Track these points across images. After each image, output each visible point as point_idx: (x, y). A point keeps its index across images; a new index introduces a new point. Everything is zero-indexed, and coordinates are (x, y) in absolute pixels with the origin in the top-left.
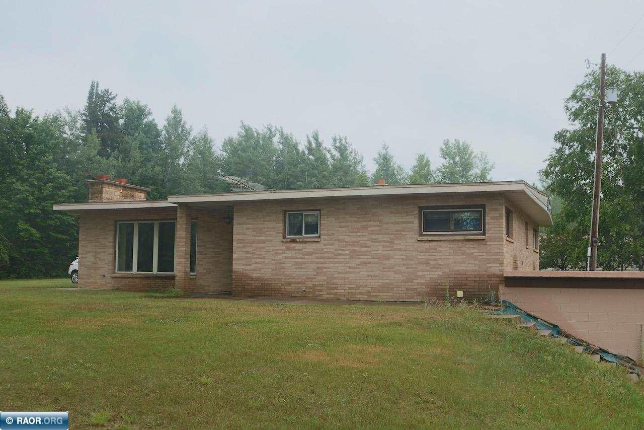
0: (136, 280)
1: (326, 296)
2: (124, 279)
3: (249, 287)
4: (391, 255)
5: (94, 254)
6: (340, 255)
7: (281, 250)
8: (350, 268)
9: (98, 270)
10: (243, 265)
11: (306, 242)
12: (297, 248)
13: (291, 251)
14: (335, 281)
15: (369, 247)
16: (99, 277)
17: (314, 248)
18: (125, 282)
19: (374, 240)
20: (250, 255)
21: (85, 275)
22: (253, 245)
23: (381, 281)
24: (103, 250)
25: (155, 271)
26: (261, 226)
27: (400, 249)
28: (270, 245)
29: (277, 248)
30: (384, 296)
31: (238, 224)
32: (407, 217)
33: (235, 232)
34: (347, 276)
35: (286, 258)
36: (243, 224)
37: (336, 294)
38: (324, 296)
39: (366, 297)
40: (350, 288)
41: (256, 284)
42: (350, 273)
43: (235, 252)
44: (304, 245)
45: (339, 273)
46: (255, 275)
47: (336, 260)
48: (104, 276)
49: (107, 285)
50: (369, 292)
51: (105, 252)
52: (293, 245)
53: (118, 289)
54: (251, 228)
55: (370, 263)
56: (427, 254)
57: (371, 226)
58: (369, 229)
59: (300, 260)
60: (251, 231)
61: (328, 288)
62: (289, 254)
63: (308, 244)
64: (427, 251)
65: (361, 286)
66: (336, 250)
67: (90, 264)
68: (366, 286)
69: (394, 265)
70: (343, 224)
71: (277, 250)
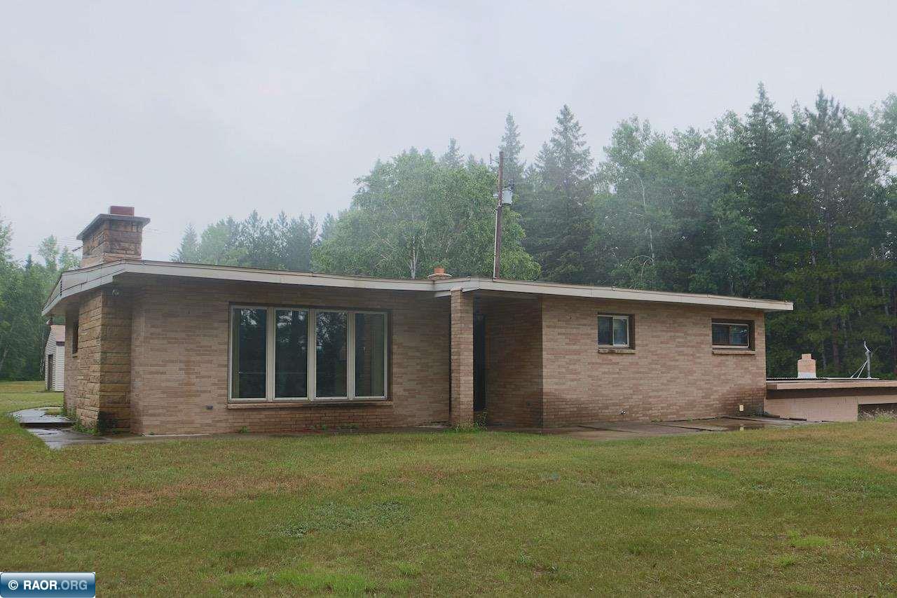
0: (280, 413)
1: (643, 418)
2: (255, 413)
3: (563, 413)
4: (694, 369)
5: (182, 365)
6: (653, 369)
7: (597, 363)
8: (662, 384)
9: (195, 396)
10: (557, 384)
11: (622, 354)
12: (613, 361)
13: (608, 364)
14: (650, 400)
15: (677, 360)
16: (198, 410)
17: (631, 361)
18: (258, 417)
19: (680, 353)
20: (564, 370)
21: (163, 407)
22: (567, 357)
23: (687, 398)
24: (206, 358)
25: (312, 395)
26: (575, 331)
27: (700, 363)
28: (585, 357)
29: (594, 361)
30: (690, 415)
31: (549, 327)
32: (704, 329)
33: (544, 338)
34: (660, 393)
35: (604, 373)
36: (555, 327)
37: (650, 416)
38: (640, 418)
39: (675, 416)
40: (662, 408)
41: (572, 409)
42: (662, 390)
43: (546, 366)
44: (621, 357)
45: (653, 391)
46: (568, 397)
47: (650, 375)
48: (210, 408)
49: (218, 424)
50: (678, 411)
51: (210, 362)
52: (610, 357)
53: (240, 432)
54: (564, 334)
55: (678, 378)
56: (719, 369)
57: (678, 337)
58: (677, 340)
59: (617, 376)
60: (564, 337)
61: (645, 409)
62: (605, 369)
63: (624, 355)
64: (719, 365)
65: (671, 405)
66: (650, 364)
67: (176, 385)
68: (675, 404)
69: (697, 380)
70: (655, 334)
71: (593, 363)
